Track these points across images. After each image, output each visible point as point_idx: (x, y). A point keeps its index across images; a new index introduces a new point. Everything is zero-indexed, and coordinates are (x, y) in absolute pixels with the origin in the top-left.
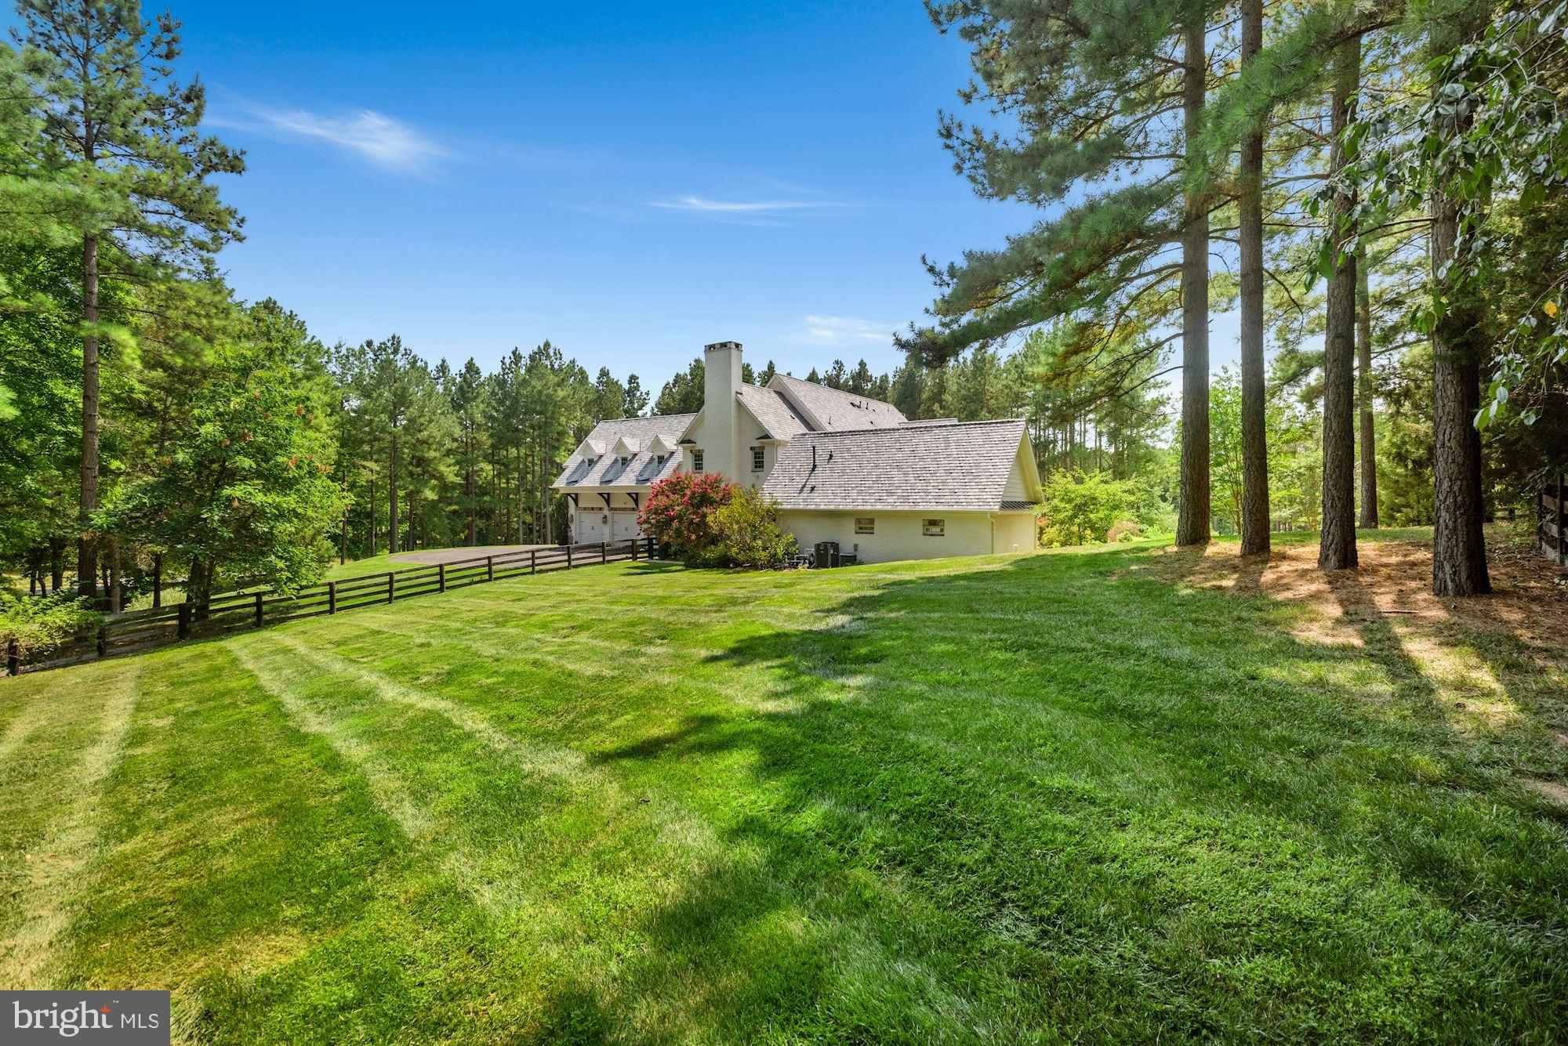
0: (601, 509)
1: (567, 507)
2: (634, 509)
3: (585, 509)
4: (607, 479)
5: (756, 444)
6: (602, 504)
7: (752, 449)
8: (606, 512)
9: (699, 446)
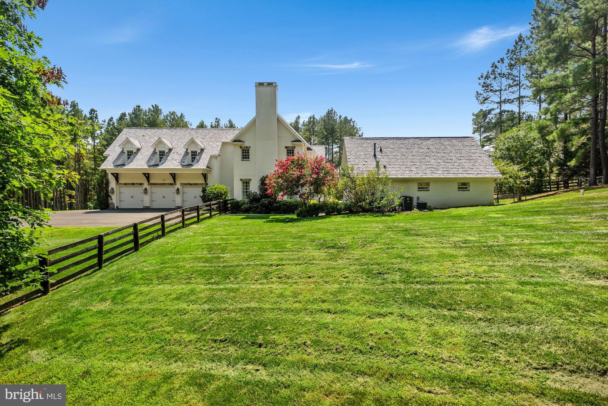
0: (141, 184)
1: (107, 183)
2: (171, 184)
3: (125, 184)
4: (152, 163)
5: (290, 145)
6: (144, 180)
7: (286, 147)
8: (146, 185)
9: (246, 144)
